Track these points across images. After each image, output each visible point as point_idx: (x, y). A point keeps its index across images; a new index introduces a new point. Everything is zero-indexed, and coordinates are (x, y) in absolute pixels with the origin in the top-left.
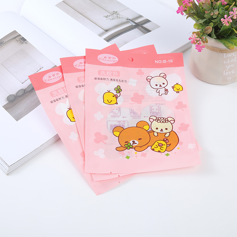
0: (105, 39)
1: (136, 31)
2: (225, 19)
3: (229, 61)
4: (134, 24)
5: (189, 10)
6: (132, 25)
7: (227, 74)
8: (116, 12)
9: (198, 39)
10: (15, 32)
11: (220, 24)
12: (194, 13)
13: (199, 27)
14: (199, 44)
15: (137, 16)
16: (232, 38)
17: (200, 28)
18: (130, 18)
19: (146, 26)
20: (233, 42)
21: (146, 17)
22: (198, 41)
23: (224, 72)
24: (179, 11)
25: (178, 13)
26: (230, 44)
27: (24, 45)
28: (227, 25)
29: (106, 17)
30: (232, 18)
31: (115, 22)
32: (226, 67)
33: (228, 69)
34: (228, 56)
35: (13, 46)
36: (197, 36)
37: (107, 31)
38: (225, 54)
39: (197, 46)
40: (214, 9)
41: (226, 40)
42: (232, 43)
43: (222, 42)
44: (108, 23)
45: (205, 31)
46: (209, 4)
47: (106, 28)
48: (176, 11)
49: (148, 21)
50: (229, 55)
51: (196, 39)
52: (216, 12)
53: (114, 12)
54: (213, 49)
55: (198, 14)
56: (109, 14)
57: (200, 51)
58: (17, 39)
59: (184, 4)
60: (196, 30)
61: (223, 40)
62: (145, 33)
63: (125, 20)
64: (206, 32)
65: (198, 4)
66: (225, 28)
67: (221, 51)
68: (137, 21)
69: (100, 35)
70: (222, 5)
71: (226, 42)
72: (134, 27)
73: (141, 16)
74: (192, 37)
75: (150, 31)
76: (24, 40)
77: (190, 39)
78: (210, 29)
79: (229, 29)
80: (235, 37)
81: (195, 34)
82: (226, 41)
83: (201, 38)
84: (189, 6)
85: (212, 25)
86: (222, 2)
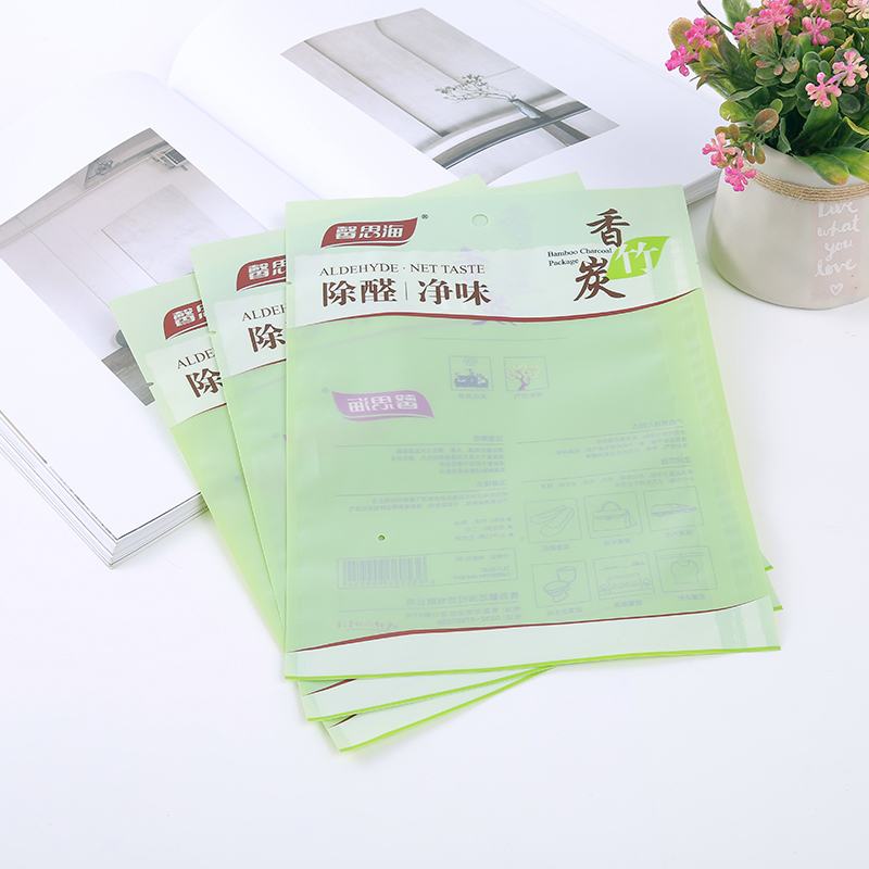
0: (436, 160)
1: (539, 136)
2: (817, 85)
3: (833, 229)
4: (533, 116)
5: (706, 61)
6: (528, 117)
7: (829, 272)
8: (476, 78)
9: (734, 150)
10: (149, 133)
11: (802, 103)
12: (722, 72)
13: (737, 113)
14: (736, 165)
15: (544, 91)
16: (843, 152)
17: (742, 117)
18: (523, 95)
19: (572, 121)
20: (848, 162)
21: (573, 94)
22: (734, 156)
23: (819, 267)
24: (673, 64)
25: (669, 69)
26: (833, 169)
27: (178, 173)
28: (826, 104)
29: (443, 92)
30: (841, 85)
31: (473, 107)
32: (827, 248)
33: (831, 256)
34: (831, 211)
35: (144, 177)
36: (728, 142)
37: (444, 134)
38: (821, 206)
39: (729, 172)
40: (784, 55)
41: (822, 156)
42: (842, 166)
43: (810, 163)
44: (448, 111)
45: (757, 124)
46: (770, 41)
47: (443, 125)
48: (666, 61)
49: (578, 108)
50: (837, 209)
51: (726, 150)
52: (792, 65)
53: (470, 77)
54: (784, 188)
55: (733, 72)
56: (453, 84)
57: (739, 188)
58: (157, 154)
59: (690, 40)
60: (728, 124)
61: (814, 157)
62: (567, 143)
63: (505, 103)
64: (760, 128)
65: (735, 43)
66: (820, 115)
67: (811, 195)
68: (545, 106)
69: (422, 147)
70: (812, 44)
71: (822, 162)
72: (534, 123)
73: (556, 93)
74: (712, 144)
75: (586, 138)
76: (177, 157)
77: (705, 152)
78: (772, 117)
79: (834, 121)
80: (852, 147)
81: (722, 135)
82: (821, 160)
83: (742, 148)
84: (707, 47)
85: (778, 105)
86: (812, 36)
